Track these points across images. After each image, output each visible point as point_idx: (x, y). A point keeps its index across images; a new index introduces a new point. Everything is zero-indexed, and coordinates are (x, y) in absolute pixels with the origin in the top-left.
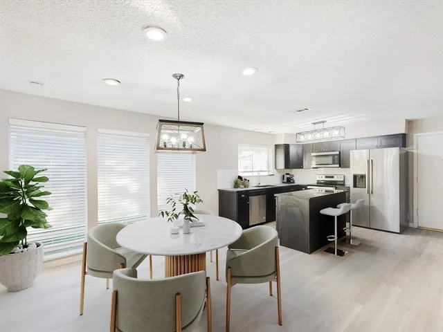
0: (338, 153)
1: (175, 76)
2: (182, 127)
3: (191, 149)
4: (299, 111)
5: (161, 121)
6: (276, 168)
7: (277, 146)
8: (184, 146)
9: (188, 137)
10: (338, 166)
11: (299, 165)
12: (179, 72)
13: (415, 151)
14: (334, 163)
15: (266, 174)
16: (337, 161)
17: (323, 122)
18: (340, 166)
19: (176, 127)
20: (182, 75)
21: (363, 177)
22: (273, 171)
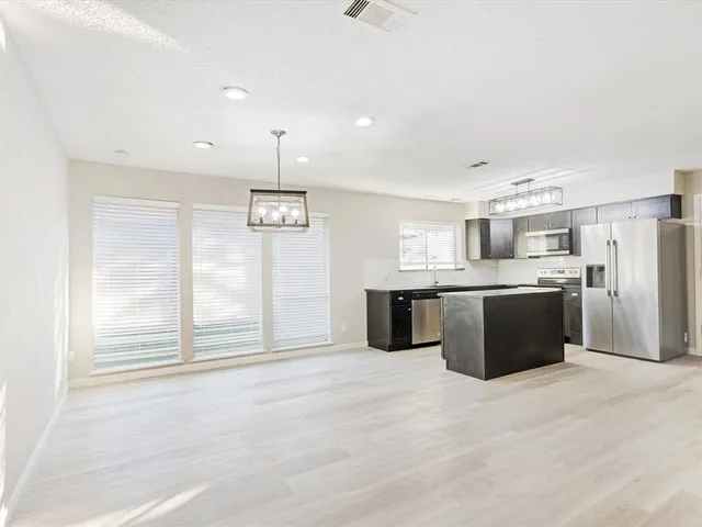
0: (567, 231)
1: (274, 132)
2: (283, 197)
3: (296, 225)
4: (475, 166)
5: (252, 191)
6: (467, 259)
7: (468, 222)
8: (284, 221)
9: (291, 210)
10: (568, 252)
11: (508, 253)
12: (279, 128)
13: (696, 225)
14: (561, 248)
15: (453, 267)
16: (566, 245)
17: (529, 180)
18: (571, 253)
19: (275, 197)
20: (284, 132)
21: (602, 269)
22: (463, 263)
